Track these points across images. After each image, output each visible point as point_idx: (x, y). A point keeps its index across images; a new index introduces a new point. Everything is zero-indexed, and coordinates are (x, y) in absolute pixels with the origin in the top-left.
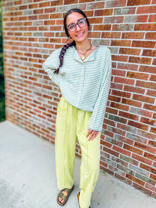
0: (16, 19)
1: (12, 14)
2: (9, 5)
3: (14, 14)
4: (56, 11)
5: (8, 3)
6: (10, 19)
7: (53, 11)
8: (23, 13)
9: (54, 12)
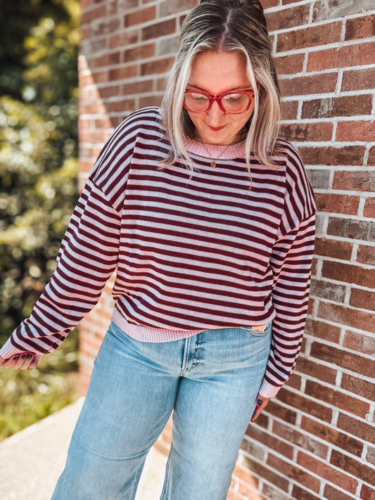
0: (130, 72)
1: (115, 58)
2: (106, 30)
3: (122, 57)
4: (310, 18)
5: (102, 26)
6: (106, 77)
7: (292, 22)
8: (157, 50)
9: (299, 24)
